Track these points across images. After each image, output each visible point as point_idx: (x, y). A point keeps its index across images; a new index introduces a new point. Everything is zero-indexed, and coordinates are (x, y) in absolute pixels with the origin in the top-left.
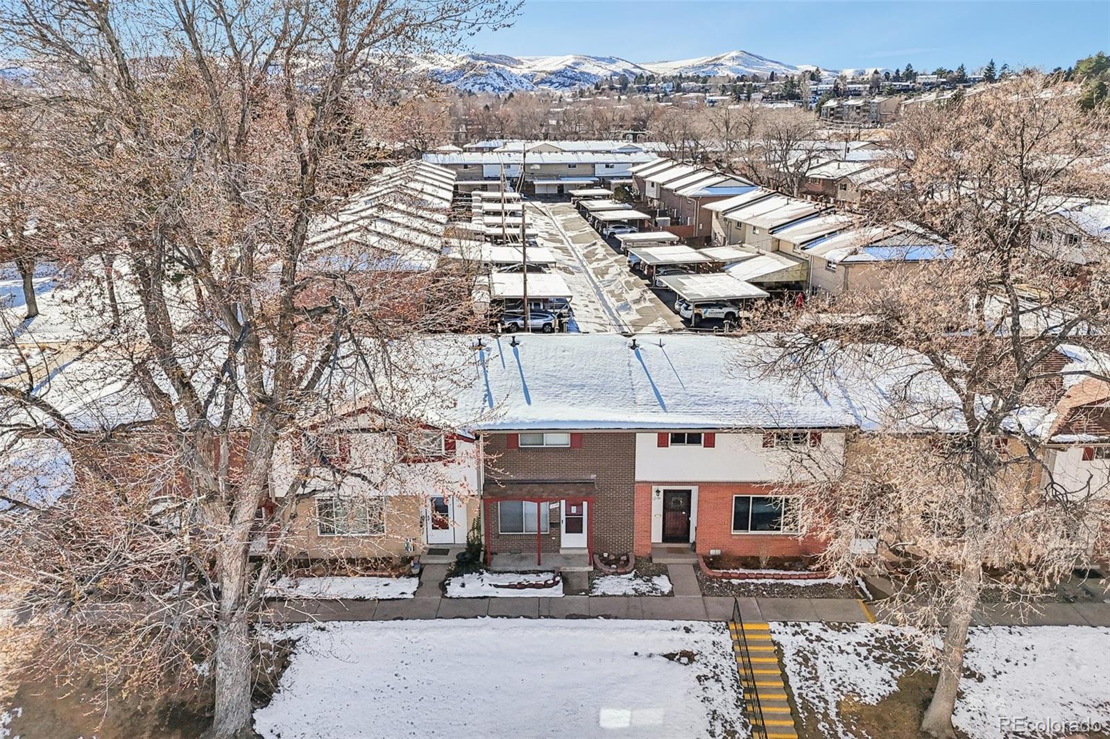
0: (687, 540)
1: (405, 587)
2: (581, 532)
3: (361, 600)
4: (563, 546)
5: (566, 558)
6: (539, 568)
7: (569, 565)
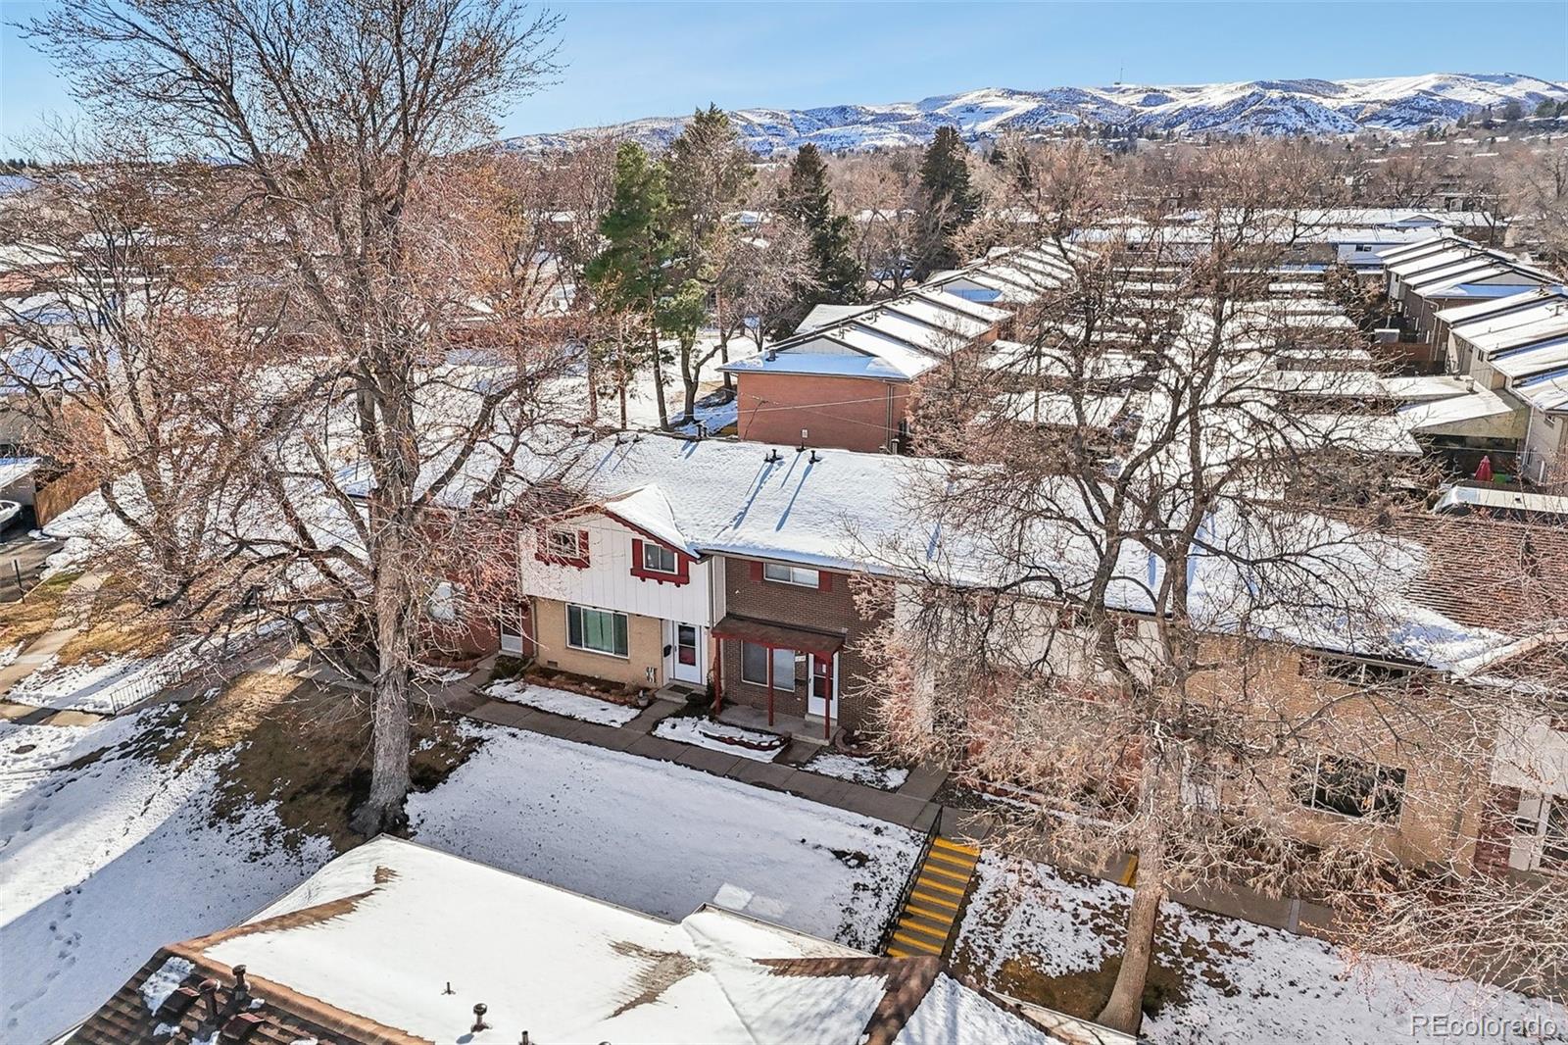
1: (620, 715)
2: (831, 698)
3: (571, 718)
4: (810, 711)
5: (808, 725)
6: (769, 729)
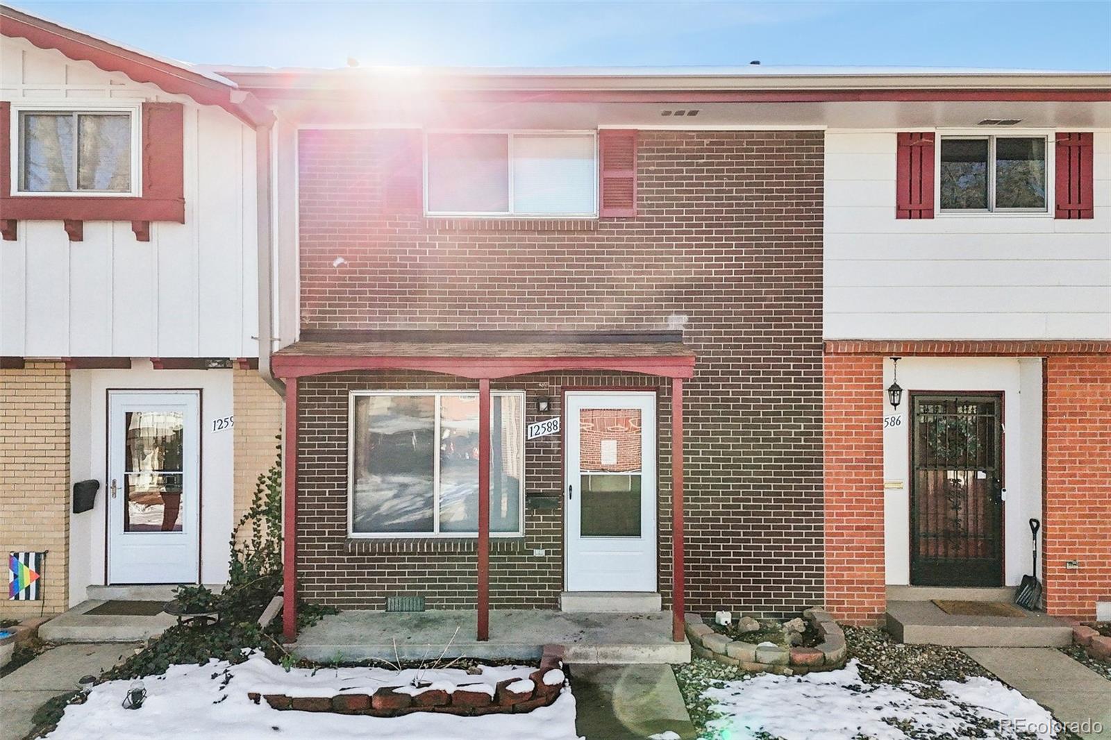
0: (996, 578)
2: (637, 533)
4: (572, 584)
5: (586, 622)
6: (481, 650)
7: (597, 641)
